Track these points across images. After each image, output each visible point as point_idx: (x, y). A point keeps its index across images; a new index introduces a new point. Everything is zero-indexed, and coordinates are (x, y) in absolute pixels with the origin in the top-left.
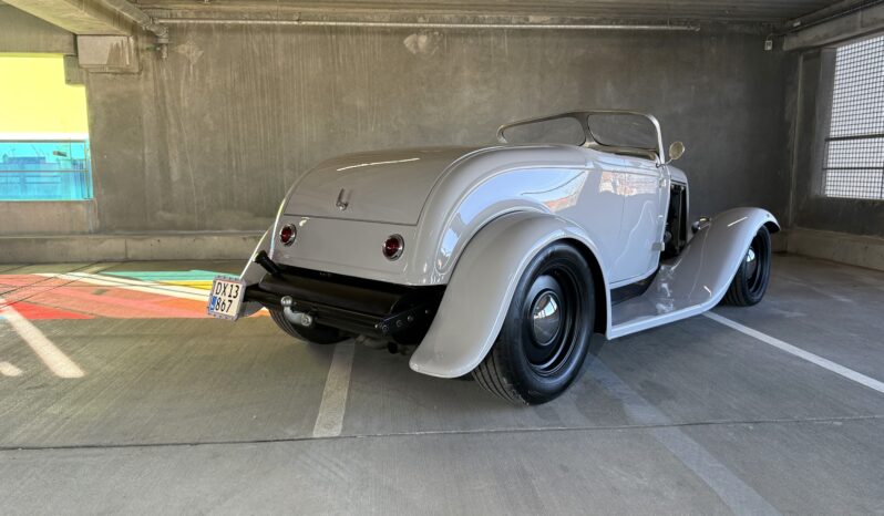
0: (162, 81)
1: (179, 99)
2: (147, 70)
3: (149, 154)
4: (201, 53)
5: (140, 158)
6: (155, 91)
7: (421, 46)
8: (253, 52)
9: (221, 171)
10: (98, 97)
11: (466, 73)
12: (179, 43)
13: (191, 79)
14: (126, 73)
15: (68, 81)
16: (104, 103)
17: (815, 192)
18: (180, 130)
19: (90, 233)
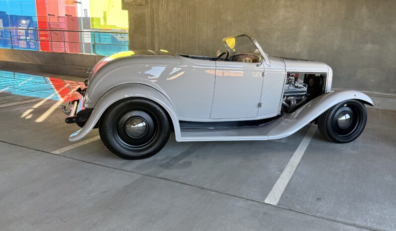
0: (153, 8)
1: (159, 16)
2: (148, 4)
5: (145, 41)
6: (151, 13)
9: (172, 49)
10: (132, 15)
13: (163, 7)
15: (123, 9)
16: (133, 18)
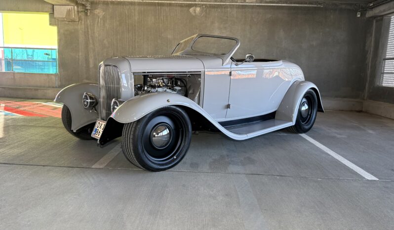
0: (87, 25)
1: (94, 33)
2: (82, 20)
3: (81, 55)
4: (104, 13)
5: (77, 57)
6: (85, 29)
7: (197, 12)
8: (125, 13)
10: (62, 31)
11: (216, 24)
12: (95, 9)
13: (99, 24)
14: (73, 21)
15: (51, 24)
16: (64, 34)
17: (378, 84)
18: (94, 46)
19: (56, 87)
